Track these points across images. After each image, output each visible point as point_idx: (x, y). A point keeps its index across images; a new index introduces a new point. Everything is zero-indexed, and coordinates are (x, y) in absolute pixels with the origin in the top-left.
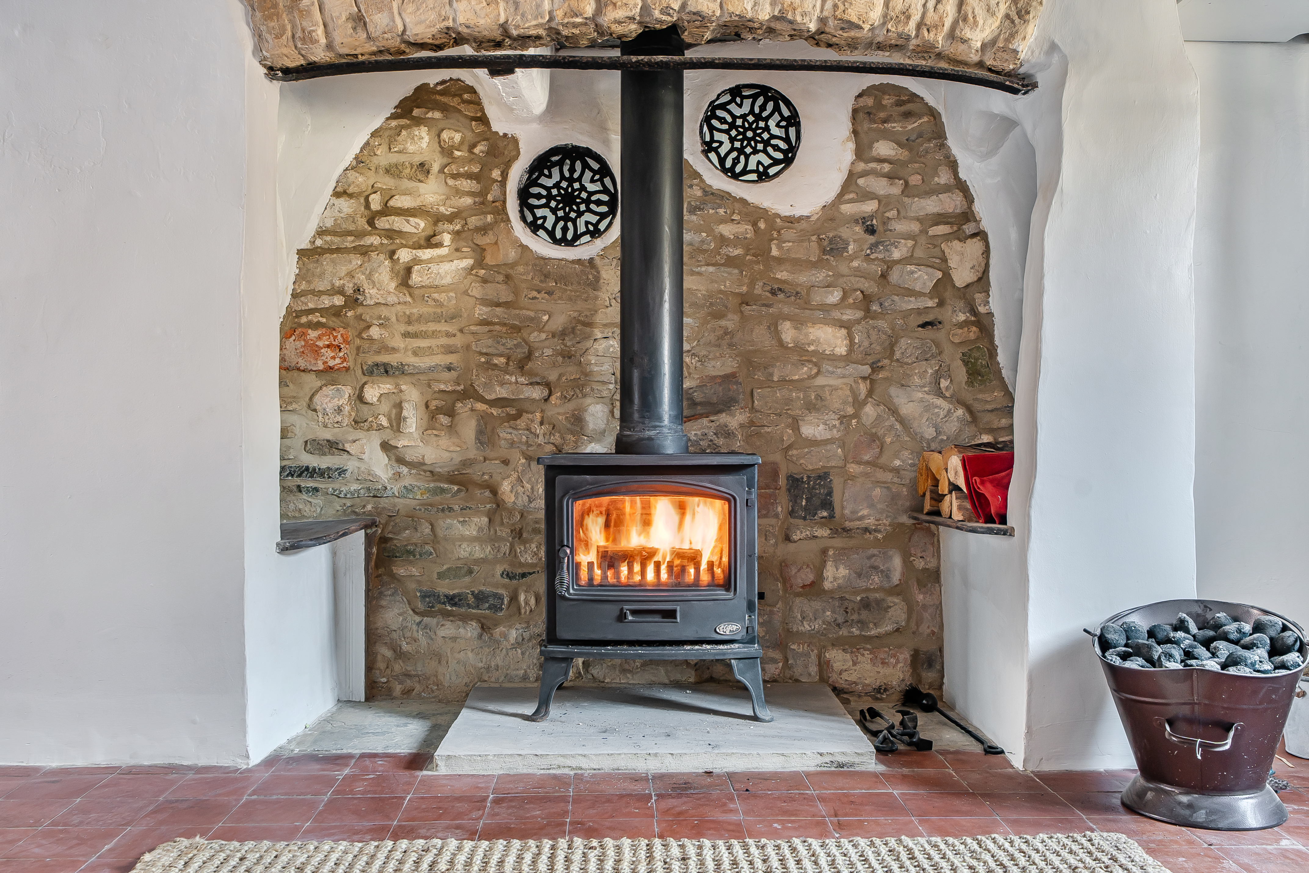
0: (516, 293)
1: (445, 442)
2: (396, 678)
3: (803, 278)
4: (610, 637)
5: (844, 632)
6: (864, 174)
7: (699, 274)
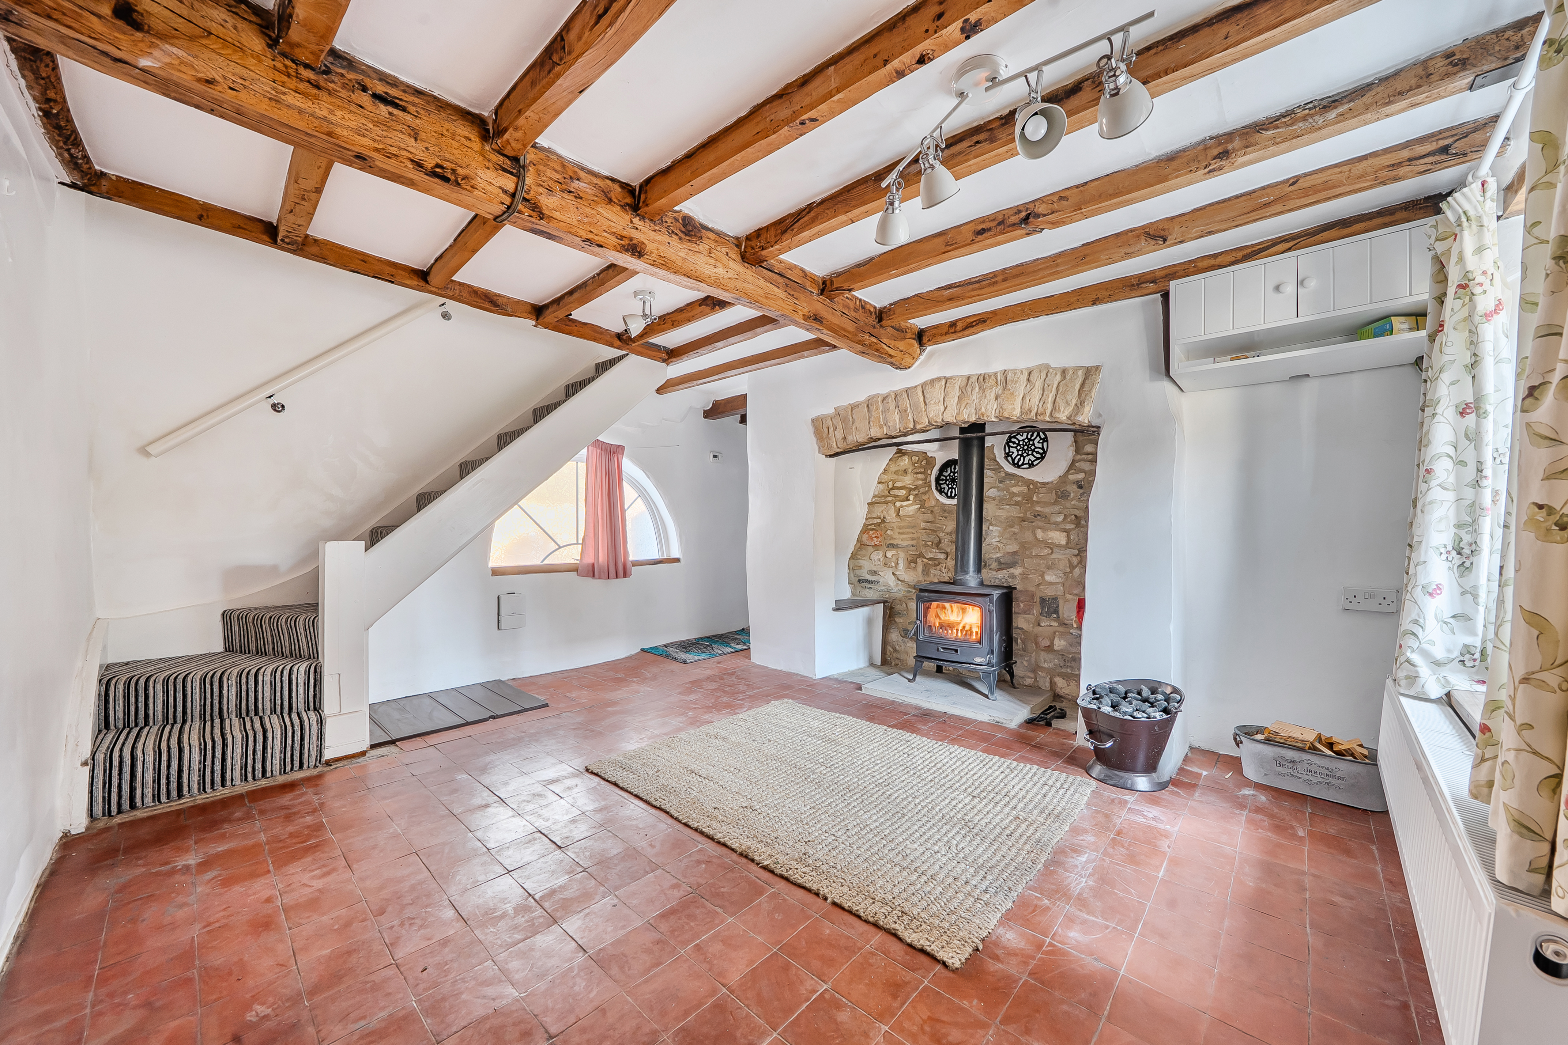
0: (935, 518)
1: (912, 573)
2: (894, 659)
3: (1047, 510)
4: (934, 657)
5: (1064, 670)
6: (1079, 461)
7: (1003, 509)
